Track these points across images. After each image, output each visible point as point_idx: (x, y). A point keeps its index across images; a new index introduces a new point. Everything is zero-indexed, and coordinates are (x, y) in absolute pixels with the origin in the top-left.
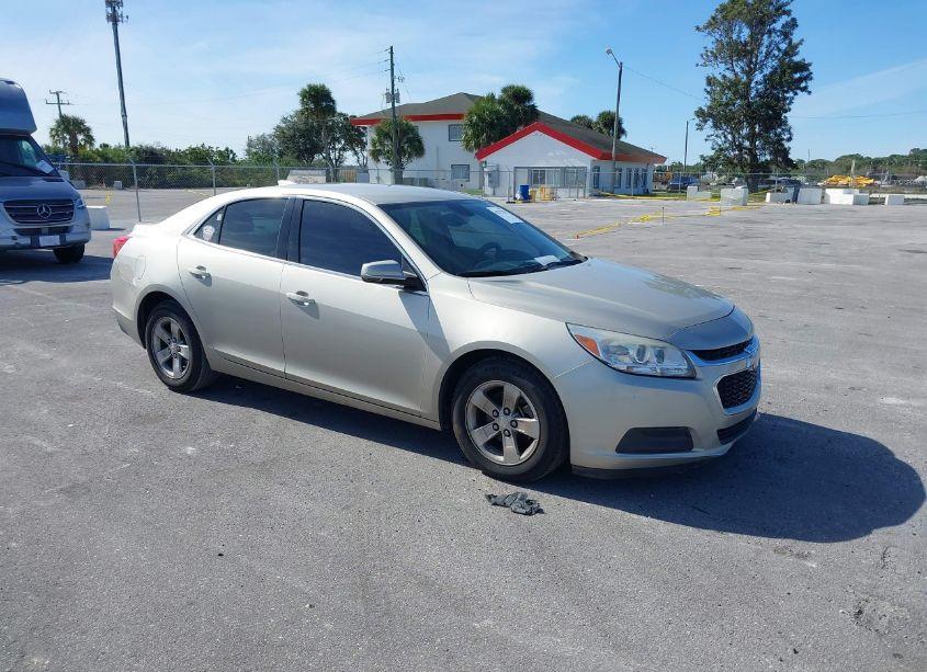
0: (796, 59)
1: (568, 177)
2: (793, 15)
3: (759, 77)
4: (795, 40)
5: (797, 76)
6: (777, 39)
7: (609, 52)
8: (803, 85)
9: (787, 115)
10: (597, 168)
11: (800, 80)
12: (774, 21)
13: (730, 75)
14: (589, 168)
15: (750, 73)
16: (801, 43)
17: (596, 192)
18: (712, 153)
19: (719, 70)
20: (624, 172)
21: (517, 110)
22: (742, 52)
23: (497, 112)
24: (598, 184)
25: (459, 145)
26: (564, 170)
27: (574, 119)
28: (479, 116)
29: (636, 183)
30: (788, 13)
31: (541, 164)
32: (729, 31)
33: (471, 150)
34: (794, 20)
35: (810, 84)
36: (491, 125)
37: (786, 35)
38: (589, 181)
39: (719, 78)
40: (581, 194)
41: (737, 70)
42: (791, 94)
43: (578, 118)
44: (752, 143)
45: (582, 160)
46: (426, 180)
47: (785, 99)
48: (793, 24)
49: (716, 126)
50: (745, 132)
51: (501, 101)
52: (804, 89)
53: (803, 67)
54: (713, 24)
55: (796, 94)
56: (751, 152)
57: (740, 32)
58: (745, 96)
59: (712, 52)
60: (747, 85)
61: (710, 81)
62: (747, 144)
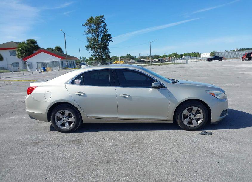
0: (107, 33)
1: (54, 64)
2: (106, 23)
3: (100, 38)
4: (106, 29)
5: (109, 37)
6: (103, 28)
7: (61, 30)
8: (110, 39)
9: (108, 47)
10: (62, 62)
11: (110, 38)
12: (101, 24)
13: (93, 37)
14: (60, 62)
15: (98, 36)
16: (108, 30)
17: (63, 68)
18: (91, 56)
19: (90, 36)
20: (69, 62)
21: (33, 46)
22: (95, 31)
23: (27, 47)
24: (63, 66)
25: (16, 57)
26: (52, 62)
27: (48, 49)
28: (22, 48)
29: (72, 65)
30: (104, 22)
31: (45, 61)
32: (90, 26)
33: (20, 58)
34: (106, 24)
35: (112, 39)
36: (26, 51)
37: (105, 28)
38: (60, 65)
39: (90, 38)
40: (59, 69)
41: (95, 36)
42: (108, 42)
43: (49, 48)
44: (101, 54)
45: (57, 60)
46: (4, 68)
47: (107, 43)
48: (106, 25)
49: (92, 50)
50: (99, 51)
51: (27, 44)
52: (111, 41)
53: (109, 35)
54: (86, 24)
55: (109, 42)
56: (101, 56)
57: (93, 26)
58: (98, 42)
59: (87, 31)
60: (98, 39)
61: (88, 38)
62: (100, 54)
